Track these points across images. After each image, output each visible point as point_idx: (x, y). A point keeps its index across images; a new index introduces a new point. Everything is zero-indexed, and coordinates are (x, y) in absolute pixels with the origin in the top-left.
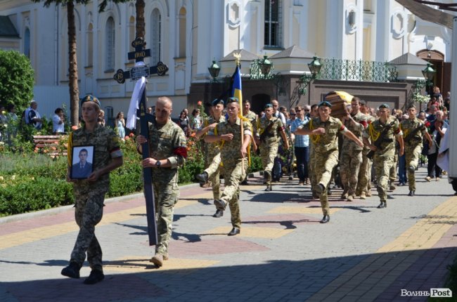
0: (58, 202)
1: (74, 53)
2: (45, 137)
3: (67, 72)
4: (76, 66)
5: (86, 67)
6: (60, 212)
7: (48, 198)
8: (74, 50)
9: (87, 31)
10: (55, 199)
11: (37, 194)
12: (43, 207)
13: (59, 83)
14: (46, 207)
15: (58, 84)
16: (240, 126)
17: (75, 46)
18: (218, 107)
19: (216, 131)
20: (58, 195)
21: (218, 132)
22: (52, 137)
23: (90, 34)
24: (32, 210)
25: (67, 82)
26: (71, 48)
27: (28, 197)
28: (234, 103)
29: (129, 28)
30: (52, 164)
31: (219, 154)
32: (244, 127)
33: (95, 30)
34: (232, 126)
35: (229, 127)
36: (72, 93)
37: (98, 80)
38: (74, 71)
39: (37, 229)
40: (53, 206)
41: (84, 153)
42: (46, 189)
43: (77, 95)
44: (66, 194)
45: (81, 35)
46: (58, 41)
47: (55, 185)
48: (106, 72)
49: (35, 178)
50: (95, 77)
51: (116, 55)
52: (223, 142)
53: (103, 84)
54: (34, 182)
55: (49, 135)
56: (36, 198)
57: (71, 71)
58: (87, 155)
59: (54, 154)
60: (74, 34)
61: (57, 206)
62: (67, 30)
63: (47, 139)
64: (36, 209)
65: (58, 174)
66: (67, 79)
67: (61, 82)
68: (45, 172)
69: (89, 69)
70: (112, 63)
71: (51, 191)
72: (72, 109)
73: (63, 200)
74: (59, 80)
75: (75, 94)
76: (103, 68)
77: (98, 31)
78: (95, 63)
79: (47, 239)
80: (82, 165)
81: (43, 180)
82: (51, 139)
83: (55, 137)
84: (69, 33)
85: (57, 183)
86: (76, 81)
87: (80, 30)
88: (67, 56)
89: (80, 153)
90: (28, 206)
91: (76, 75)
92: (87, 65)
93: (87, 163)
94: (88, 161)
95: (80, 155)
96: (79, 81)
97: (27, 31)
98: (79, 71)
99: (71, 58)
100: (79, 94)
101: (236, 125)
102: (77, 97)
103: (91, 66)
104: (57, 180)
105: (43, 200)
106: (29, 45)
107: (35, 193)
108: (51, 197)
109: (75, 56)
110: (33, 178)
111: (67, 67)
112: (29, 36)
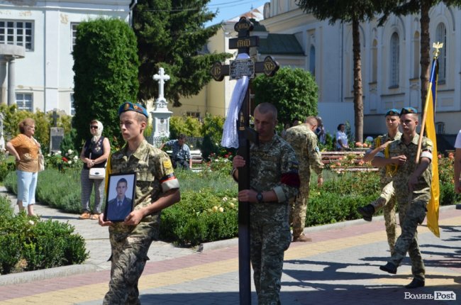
0: (343, 216)
1: (359, 70)
2: (330, 153)
3: (351, 88)
4: (360, 83)
5: (370, 84)
6: (345, 226)
7: (333, 212)
8: (359, 67)
9: (372, 47)
10: (340, 213)
11: (323, 208)
12: (328, 221)
13: (344, 100)
14: (332, 221)
15: (342, 101)
16: (417, 146)
17: (360, 63)
18: (393, 120)
19: (387, 151)
20: (343, 210)
21: (389, 153)
22: (336, 153)
23: (375, 50)
24: (318, 224)
25: (352, 98)
26: (356, 65)
27: (314, 211)
28: (410, 115)
29: (413, 43)
30: (337, 180)
31: (392, 183)
32: (422, 147)
33: (379, 46)
34: (407, 146)
35: (404, 147)
36: (357, 109)
37: (382, 96)
38: (359, 88)
39: (323, 243)
40: (338, 221)
41: (122, 184)
42: (332, 203)
43: (362, 111)
44: (350, 209)
45: (365, 52)
46: (342, 57)
47: (340, 199)
48: (390, 88)
49: (321, 194)
50: (379, 93)
51: (401, 71)
52: (396, 167)
53: (388, 100)
54: (320, 197)
55: (334, 151)
56: (322, 212)
57: (356, 88)
58: (126, 187)
59: (340, 170)
60: (359, 51)
61: (342, 221)
62: (352, 47)
63: (331, 155)
64: (322, 223)
65: (343, 189)
66: (352, 95)
67: (346, 98)
68: (330, 187)
69: (374, 86)
70: (397, 79)
71: (336, 206)
72: (357, 125)
73: (348, 215)
74: (344, 97)
75: (360, 110)
76: (388, 84)
77: (383, 47)
78: (379, 79)
79: (333, 252)
80: (120, 202)
81: (329, 195)
82: (335, 155)
83: (340, 153)
84: (354, 50)
85: (342, 198)
86: (361, 98)
87: (364, 46)
88: (351, 72)
89: (118, 184)
90: (315, 220)
91: (361, 91)
92: (371, 81)
93: (125, 198)
94: (127, 197)
95: (118, 187)
96: (364, 97)
97: (313, 48)
98: (363, 88)
99: (356, 75)
100: (364, 111)
101: (413, 144)
102: (362, 113)
103: (375, 83)
104: (342, 195)
105: (329, 215)
106: (314, 63)
107: (321, 208)
108: (336, 212)
109: (360, 73)
110: (319, 193)
111: (351, 83)
112: (314, 53)
